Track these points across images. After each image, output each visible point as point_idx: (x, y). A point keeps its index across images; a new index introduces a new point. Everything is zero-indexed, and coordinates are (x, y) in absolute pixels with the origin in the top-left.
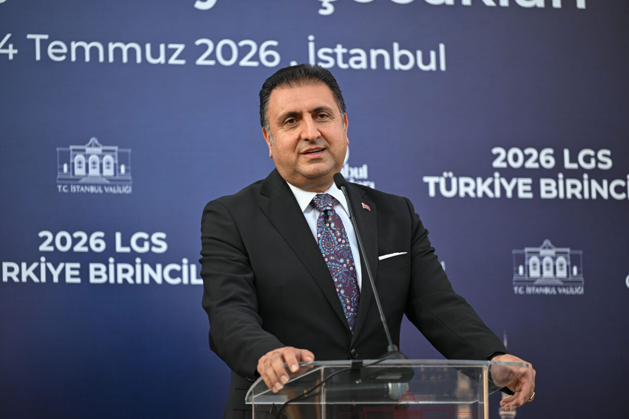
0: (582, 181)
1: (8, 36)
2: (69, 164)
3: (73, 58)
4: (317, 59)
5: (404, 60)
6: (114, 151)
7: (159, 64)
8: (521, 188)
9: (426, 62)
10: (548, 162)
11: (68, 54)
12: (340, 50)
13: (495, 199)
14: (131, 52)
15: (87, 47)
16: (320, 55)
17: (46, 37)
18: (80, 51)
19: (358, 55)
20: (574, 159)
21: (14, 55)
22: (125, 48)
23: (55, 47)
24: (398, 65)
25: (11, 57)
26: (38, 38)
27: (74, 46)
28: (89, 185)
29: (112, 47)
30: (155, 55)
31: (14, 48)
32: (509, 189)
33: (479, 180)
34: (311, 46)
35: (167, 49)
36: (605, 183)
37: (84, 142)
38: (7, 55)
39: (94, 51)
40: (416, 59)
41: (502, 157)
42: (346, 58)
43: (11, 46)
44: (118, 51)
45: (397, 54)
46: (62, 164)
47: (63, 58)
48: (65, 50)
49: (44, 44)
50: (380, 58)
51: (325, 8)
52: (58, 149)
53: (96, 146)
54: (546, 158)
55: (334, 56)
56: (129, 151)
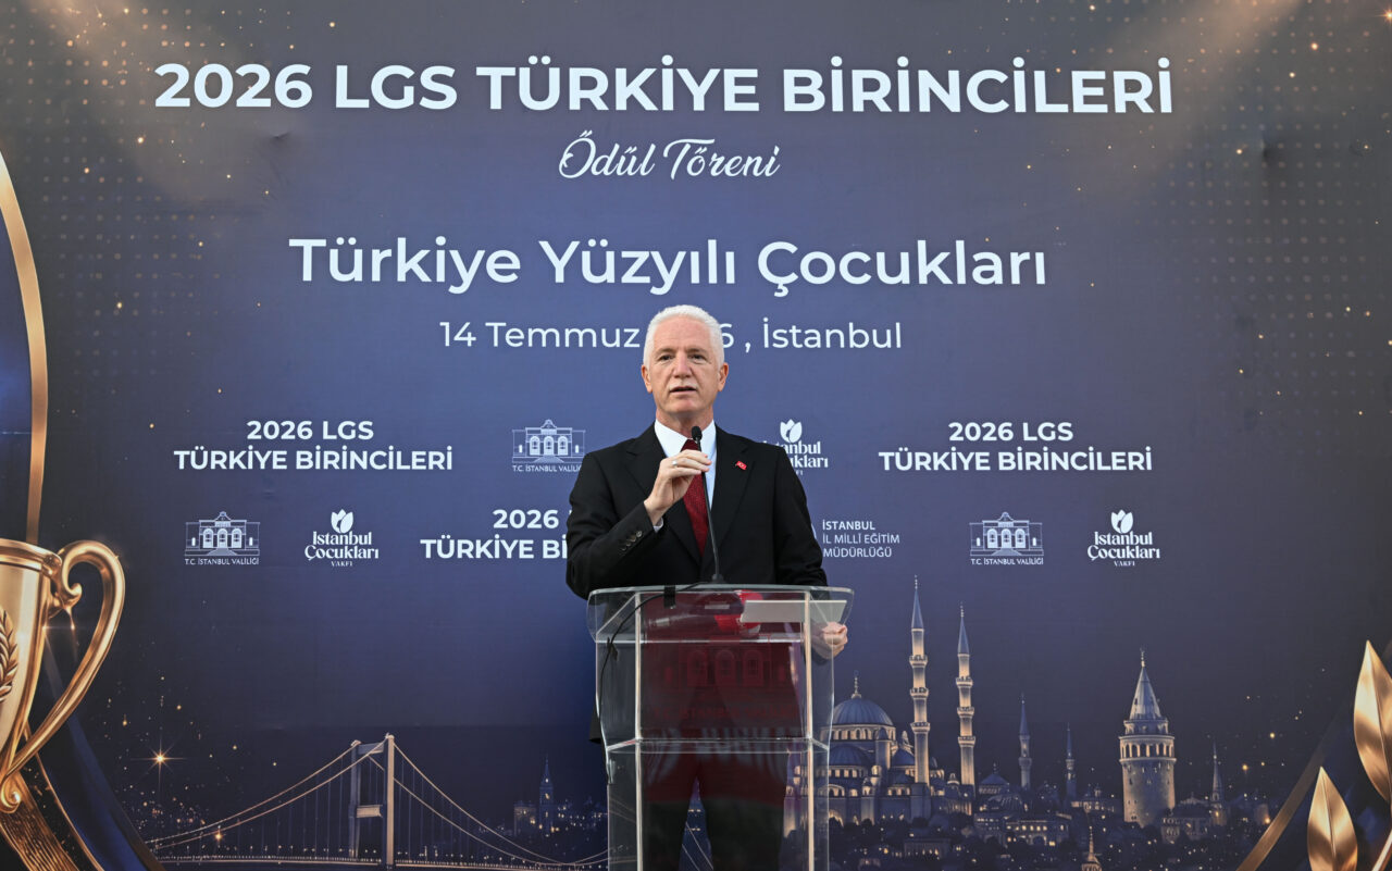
0: (1041, 453)
1: (467, 324)
2: (524, 445)
3: (530, 344)
4: (772, 340)
5: (859, 338)
6: (568, 432)
7: (615, 347)
8: (978, 461)
9: (882, 340)
10: (1006, 435)
11: (525, 340)
12: (794, 331)
13: (952, 471)
14: (588, 337)
15: (544, 334)
16: (775, 336)
17: (504, 324)
18: (537, 337)
19: (814, 335)
20: (1033, 432)
21: (473, 342)
22: (581, 334)
23: (512, 334)
24: (853, 344)
25: (469, 344)
26: (496, 325)
27: (531, 332)
28: (543, 465)
29: (568, 332)
30: (611, 339)
31: (473, 336)
32: (966, 463)
33: (935, 455)
34: (766, 326)
35: (622, 333)
36: (1066, 455)
37: (540, 423)
38: (466, 342)
39: (551, 337)
40: (871, 338)
41: (959, 431)
42: (801, 338)
43: (470, 334)
44: (574, 337)
45: (852, 333)
46: (517, 445)
47: (521, 344)
48: (522, 336)
49: (502, 331)
50: (835, 338)
51: (781, 291)
52: (513, 431)
53: (552, 427)
54: (1005, 432)
55: (789, 336)
56: (584, 431)
